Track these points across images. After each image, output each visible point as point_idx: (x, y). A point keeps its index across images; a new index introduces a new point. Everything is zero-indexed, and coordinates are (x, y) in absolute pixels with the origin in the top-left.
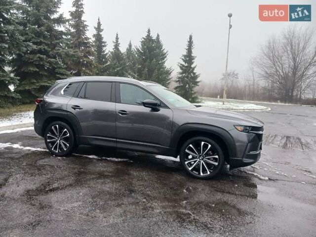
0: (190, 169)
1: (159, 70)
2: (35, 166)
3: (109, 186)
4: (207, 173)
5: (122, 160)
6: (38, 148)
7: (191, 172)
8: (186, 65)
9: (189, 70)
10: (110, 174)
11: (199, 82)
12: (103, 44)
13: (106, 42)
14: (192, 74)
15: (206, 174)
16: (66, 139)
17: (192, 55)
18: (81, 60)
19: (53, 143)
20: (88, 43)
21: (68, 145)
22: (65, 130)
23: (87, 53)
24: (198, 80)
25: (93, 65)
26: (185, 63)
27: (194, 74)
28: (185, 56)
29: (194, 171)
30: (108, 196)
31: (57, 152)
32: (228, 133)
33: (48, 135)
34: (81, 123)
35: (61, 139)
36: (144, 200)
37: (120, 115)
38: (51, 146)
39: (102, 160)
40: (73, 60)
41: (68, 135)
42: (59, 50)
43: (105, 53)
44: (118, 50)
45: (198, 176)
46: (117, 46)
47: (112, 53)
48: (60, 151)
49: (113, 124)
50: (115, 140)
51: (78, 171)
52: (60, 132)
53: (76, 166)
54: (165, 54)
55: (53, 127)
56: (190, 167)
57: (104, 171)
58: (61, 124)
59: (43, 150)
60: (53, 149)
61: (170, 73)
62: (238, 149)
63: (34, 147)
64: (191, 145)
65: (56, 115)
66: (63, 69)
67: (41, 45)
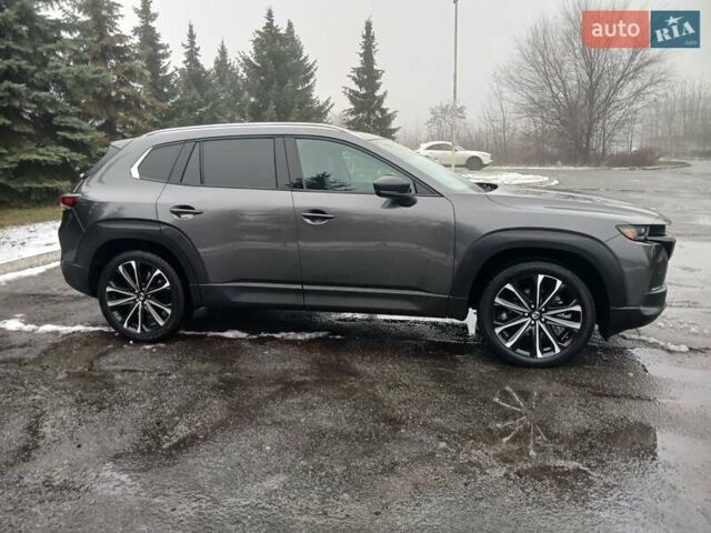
0: (509, 345)
1: (301, 106)
2: (95, 379)
3: (327, 415)
4: (553, 350)
5: (313, 335)
6: (75, 325)
7: (513, 353)
8: (363, 92)
9: (371, 103)
10: (308, 378)
11: (395, 130)
12: (161, 52)
13: (167, 46)
14: (377, 112)
15: (551, 354)
16: (163, 297)
17: (375, 67)
18: (113, 94)
19: (124, 310)
20: (126, 49)
21: (169, 311)
22: (158, 272)
23: (126, 73)
24: (394, 125)
25: (144, 103)
26: (361, 88)
27: (383, 111)
28: (358, 71)
29: (518, 350)
30: (342, 446)
31: (139, 331)
32: (605, 245)
33: (109, 289)
34: (200, 250)
35: (146, 297)
36: (443, 445)
37: (308, 221)
38: (119, 318)
39: (262, 341)
40: (95, 95)
41: (167, 284)
42: (58, 67)
43: (169, 72)
44: (197, 64)
45: (532, 360)
46: (192, 55)
47: (182, 71)
48: (147, 330)
49: (292, 246)
50: (299, 287)
51: (221, 380)
52: (143, 280)
53: (206, 365)
54: (311, 67)
55: (120, 268)
56: (507, 340)
57: (286, 372)
58: (143, 258)
59: (92, 329)
60: (125, 325)
61: (326, 113)
62: (630, 284)
63: (65, 324)
64: (509, 286)
65: (122, 236)
66: (71, 115)
67: (8, 57)
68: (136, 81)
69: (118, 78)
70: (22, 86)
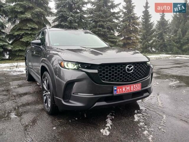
13: (151, 15)
44: (164, 19)
67: (100, 22)
68: (136, 25)
69: (131, 25)
70: (101, 29)
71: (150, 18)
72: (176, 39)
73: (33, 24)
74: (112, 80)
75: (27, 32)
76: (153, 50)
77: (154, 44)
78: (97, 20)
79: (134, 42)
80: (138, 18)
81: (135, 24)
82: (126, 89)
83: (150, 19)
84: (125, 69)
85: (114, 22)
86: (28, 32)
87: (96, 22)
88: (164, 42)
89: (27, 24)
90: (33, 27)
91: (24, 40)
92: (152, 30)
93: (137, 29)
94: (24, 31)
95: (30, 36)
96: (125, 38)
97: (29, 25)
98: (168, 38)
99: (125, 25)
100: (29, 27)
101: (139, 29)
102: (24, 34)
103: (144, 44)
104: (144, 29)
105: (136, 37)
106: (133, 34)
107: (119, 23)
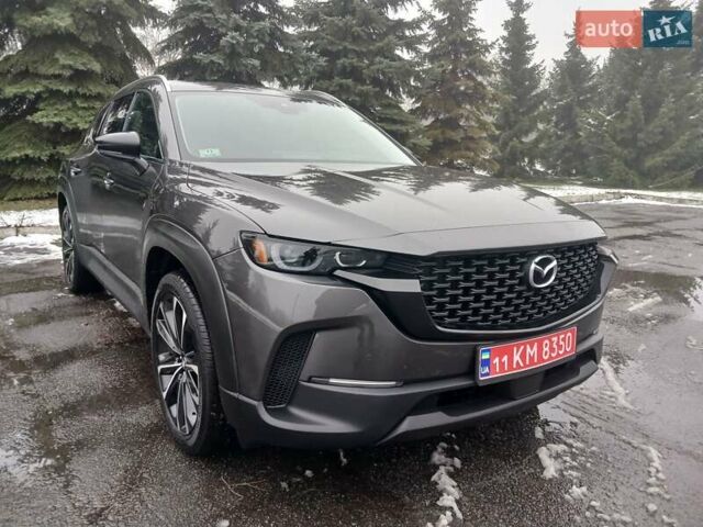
12: (527, 43)
13: (534, 37)
20: (475, 42)
46: (575, 46)
60: (66, 272)
67: (346, 56)
68: (481, 73)
69: (462, 72)
70: (349, 82)
71: (529, 48)
72: (622, 131)
73: (80, 55)
74: (471, 319)
75: (55, 88)
76: (538, 167)
77: (542, 145)
78: (334, 49)
79: (472, 139)
80: (487, 48)
81: (475, 70)
82: (523, 356)
83: (531, 52)
84: (527, 275)
85: (400, 59)
86: (61, 88)
87: (332, 56)
88: (577, 141)
89: (57, 56)
90: (83, 68)
91: (45, 117)
92: (536, 95)
93: (484, 87)
94: (45, 82)
95: (70, 104)
96: (437, 120)
97: (63, 59)
98: (592, 126)
99: (440, 70)
100: (64, 67)
101: (489, 88)
102: (44, 96)
103: (505, 144)
104: (508, 90)
105: (479, 121)
106: (468, 107)
107: (419, 64)
